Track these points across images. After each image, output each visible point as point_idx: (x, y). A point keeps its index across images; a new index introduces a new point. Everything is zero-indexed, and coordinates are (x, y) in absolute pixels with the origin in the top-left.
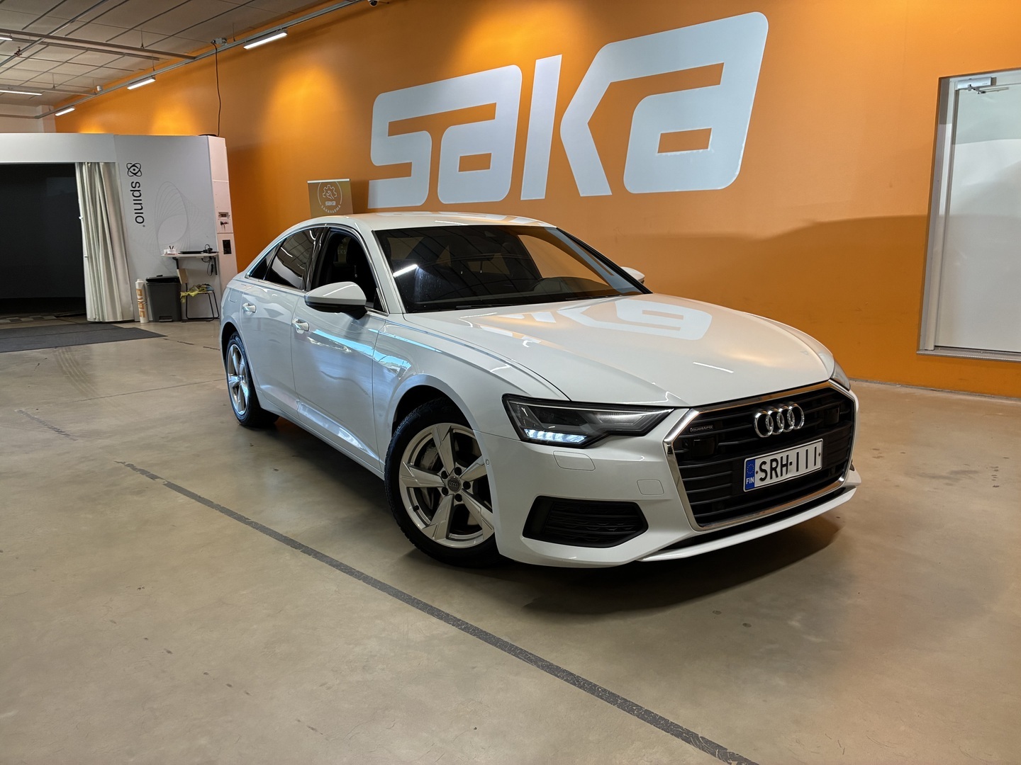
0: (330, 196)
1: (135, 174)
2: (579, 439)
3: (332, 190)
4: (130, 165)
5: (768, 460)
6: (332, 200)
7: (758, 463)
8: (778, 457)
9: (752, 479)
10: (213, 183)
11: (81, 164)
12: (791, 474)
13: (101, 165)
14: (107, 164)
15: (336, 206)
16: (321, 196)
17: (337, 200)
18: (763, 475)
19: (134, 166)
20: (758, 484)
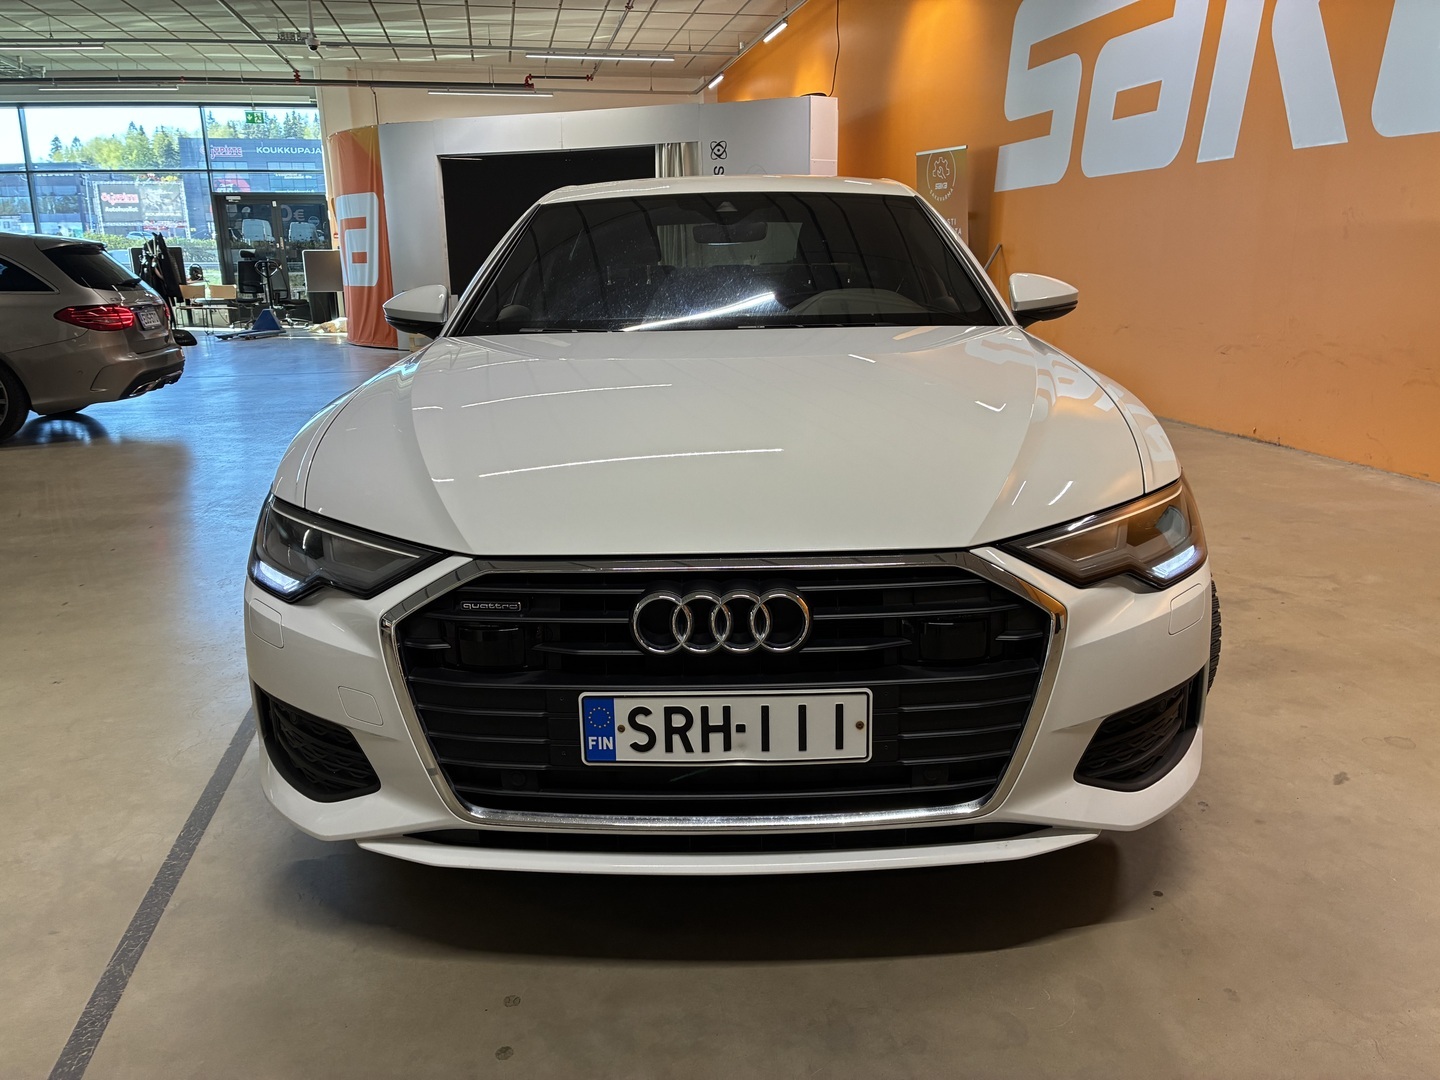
0: (941, 174)
1: (719, 156)
2: (289, 584)
3: (943, 165)
4: (714, 145)
5: (657, 706)
6: (942, 181)
7: (622, 709)
8: (694, 707)
9: (606, 743)
10: (812, 163)
11: (661, 146)
12: (745, 753)
13: (683, 145)
14: (688, 144)
15: (947, 190)
16: (930, 175)
17: (949, 180)
18: (642, 739)
19: (719, 145)
20: (625, 755)
